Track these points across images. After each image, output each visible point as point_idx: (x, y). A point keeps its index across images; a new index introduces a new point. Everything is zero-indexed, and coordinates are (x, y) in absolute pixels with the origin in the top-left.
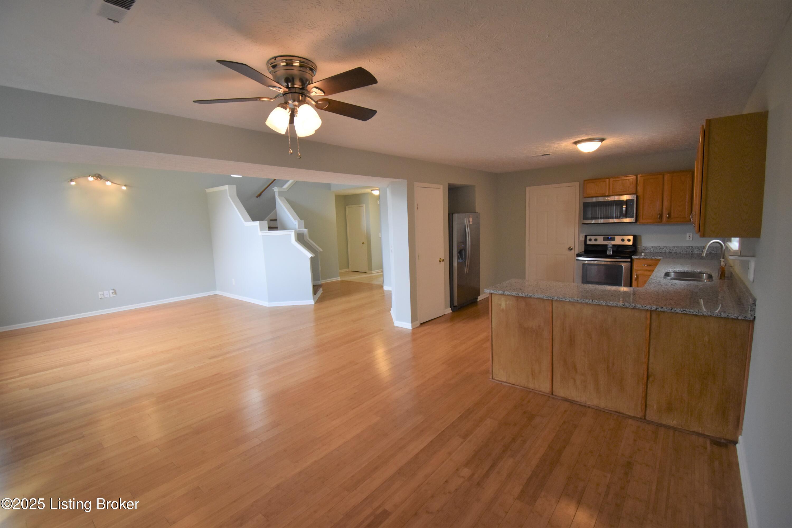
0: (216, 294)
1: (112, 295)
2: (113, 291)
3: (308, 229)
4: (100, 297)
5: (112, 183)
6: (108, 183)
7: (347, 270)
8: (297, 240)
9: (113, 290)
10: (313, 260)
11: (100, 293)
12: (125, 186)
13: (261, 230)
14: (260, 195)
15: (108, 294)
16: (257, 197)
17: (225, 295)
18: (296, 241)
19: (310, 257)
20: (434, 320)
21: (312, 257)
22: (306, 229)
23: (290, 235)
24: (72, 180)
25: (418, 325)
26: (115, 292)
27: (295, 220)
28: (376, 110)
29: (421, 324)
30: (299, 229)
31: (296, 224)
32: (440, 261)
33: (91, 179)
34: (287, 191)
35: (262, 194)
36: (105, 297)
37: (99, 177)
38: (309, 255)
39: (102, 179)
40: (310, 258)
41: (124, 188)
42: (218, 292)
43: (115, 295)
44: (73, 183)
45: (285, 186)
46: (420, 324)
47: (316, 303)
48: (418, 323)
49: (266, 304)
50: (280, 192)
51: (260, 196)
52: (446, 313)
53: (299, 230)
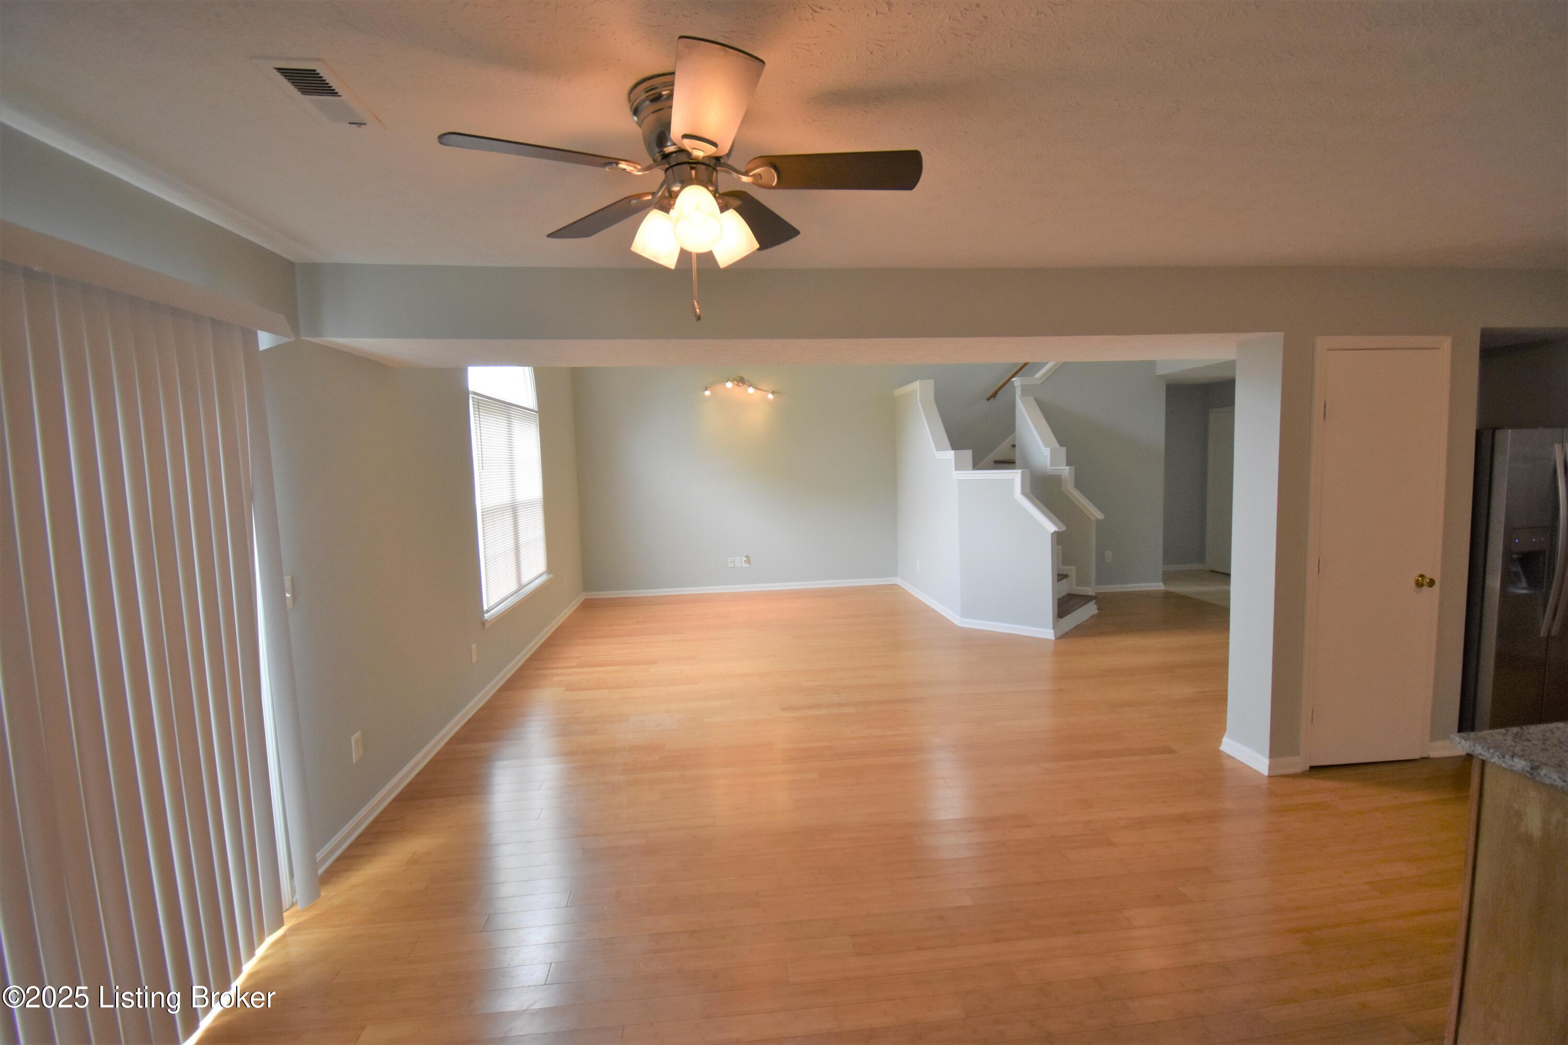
0: (896, 584)
1: (745, 565)
2: (745, 559)
3: (1073, 468)
4: (730, 565)
5: (756, 388)
6: (751, 390)
7: (1196, 566)
8: (1028, 491)
9: (746, 556)
10: (1058, 538)
11: (729, 559)
12: (773, 393)
13: (957, 468)
14: (994, 395)
15: (740, 562)
16: (988, 399)
17: (907, 589)
18: (1024, 493)
19: (1052, 532)
20: (1371, 769)
21: (1056, 531)
22: (1068, 467)
23: (1013, 479)
24: (706, 389)
25: (1298, 770)
26: (748, 561)
27: (1046, 447)
28: (916, 149)
29: (1311, 767)
30: (1051, 466)
31: (1046, 456)
32: (1419, 585)
33: (729, 385)
34: (1042, 383)
35: (999, 393)
36: (736, 566)
37: (741, 381)
38: (1050, 527)
39: (745, 385)
40: (1052, 534)
41: (771, 396)
42: (898, 581)
43: (748, 565)
44: (707, 393)
45: (1039, 374)
46: (1308, 768)
47: (1060, 637)
48: (1298, 764)
49: (958, 620)
50: (1024, 387)
51: (995, 397)
52: (1433, 754)
53: (1052, 468)
